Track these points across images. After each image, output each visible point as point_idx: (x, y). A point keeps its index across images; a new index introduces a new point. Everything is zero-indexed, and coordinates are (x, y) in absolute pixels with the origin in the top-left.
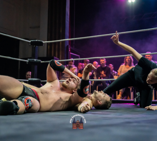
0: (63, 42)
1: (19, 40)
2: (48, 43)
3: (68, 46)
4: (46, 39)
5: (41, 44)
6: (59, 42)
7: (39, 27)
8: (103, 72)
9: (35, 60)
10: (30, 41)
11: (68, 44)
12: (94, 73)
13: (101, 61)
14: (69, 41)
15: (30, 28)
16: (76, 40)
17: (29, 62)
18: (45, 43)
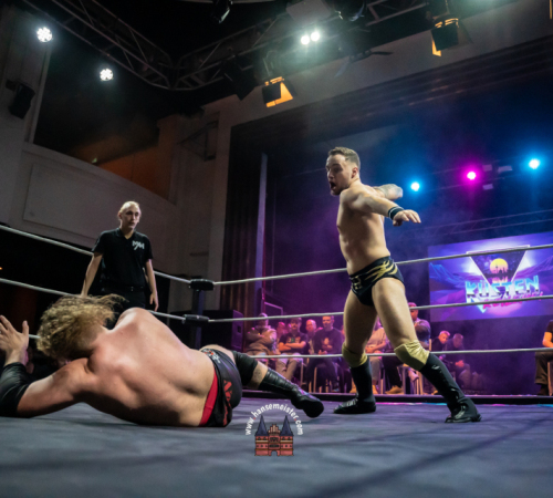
0: (250, 283)
1: (169, 280)
2: (222, 286)
3: (260, 290)
4: (220, 277)
5: (210, 286)
6: (243, 284)
7: (206, 254)
8: (326, 341)
9: (198, 317)
10: (189, 282)
11: (260, 286)
12: (310, 342)
13: (324, 318)
14: (263, 281)
15: (192, 254)
16: (275, 280)
17: (187, 320)
18: (217, 286)
